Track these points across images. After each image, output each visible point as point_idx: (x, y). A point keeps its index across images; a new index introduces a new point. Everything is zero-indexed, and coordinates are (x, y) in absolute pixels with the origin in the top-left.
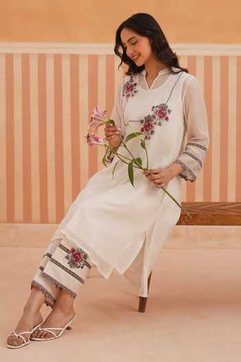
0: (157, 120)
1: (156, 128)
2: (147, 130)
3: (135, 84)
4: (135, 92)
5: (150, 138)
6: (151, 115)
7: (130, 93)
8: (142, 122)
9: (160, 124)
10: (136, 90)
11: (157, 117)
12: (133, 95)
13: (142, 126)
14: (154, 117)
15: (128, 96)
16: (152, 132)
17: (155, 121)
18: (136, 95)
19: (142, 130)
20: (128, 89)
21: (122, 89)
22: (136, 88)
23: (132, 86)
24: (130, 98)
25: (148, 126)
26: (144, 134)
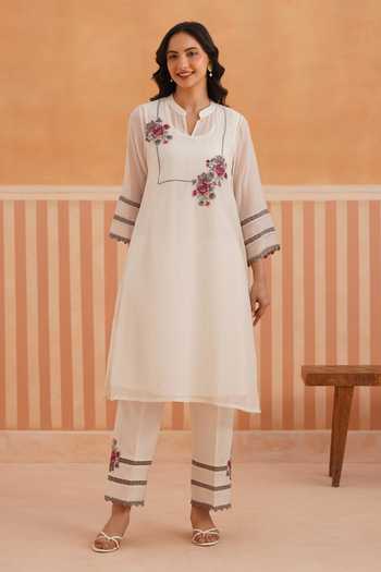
0: (215, 178)
1: (216, 190)
2: (202, 193)
3: (167, 127)
4: (169, 137)
5: (208, 204)
6: (206, 172)
7: (160, 138)
8: (194, 182)
9: (220, 185)
10: (170, 134)
11: (216, 175)
12: (166, 142)
13: (195, 187)
14: (212, 175)
15: (158, 142)
16: (212, 196)
17: (214, 180)
18: (170, 141)
19: (195, 193)
20: (155, 132)
21: (144, 130)
22: (170, 132)
23: (161, 128)
24: (161, 145)
25: (204, 188)
26: (196, 199)
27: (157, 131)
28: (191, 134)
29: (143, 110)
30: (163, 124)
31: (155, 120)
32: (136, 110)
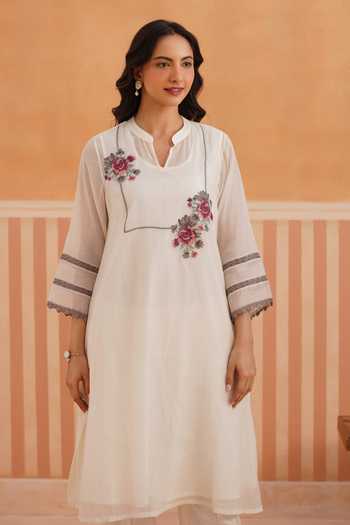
0: (201, 221)
2: (187, 242)
3: (131, 159)
4: (136, 172)
5: (195, 254)
6: (189, 214)
7: (123, 173)
8: (174, 228)
9: (207, 229)
10: (136, 168)
11: (201, 217)
12: (132, 178)
13: (175, 236)
14: (196, 217)
15: (121, 179)
16: (199, 244)
17: (199, 223)
18: (137, 177)
19: (176, 243)
20: (117, 167)
21: (101, 167)
22: (136, 165)
23: (124, 161)
24: (127, 183)
25: (187, 234)
26: (180, 250)
27: (119, 165)
28: (163, 166)
29: (99, 141)
30: (125, 156)
31: (115, 152)
32: (89, 142)
